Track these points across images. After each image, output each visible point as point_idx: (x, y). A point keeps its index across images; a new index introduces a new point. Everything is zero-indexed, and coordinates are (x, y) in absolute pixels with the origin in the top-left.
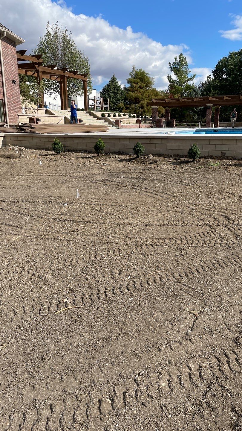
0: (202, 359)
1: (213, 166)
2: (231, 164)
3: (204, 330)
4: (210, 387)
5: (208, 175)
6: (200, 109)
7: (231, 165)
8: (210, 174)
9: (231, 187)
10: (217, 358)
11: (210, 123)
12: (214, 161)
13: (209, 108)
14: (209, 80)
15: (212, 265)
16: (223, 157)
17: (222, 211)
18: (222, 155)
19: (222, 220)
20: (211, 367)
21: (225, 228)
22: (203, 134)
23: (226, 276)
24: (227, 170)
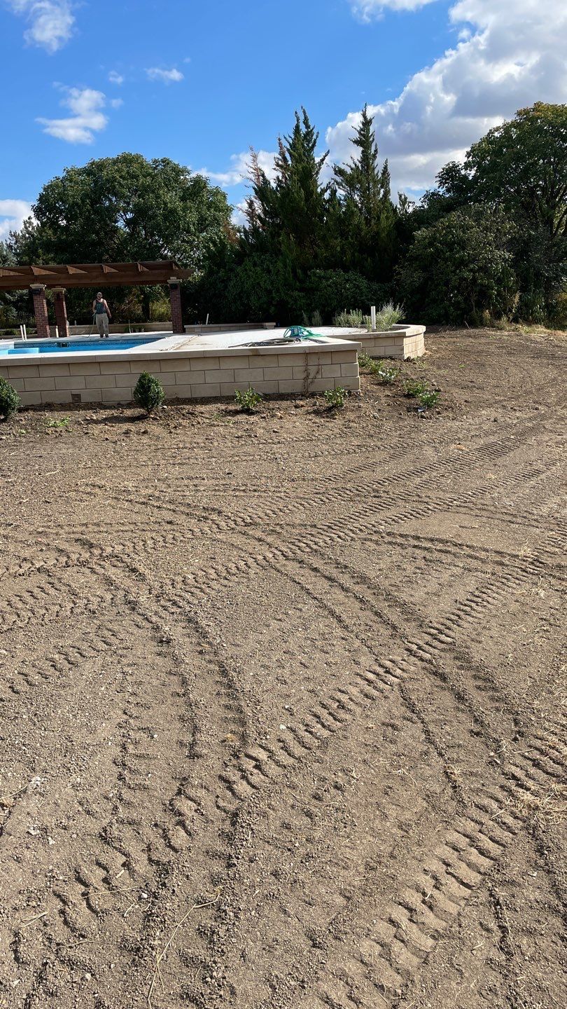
0: (21, 912)
1: (55, 426)
2: (95, 418)
3: (27, 836)
4: (41, 978)
5: (45, 450)
6: (21, 296)
7: (97, 422)
8: (48, 448)
9: (97, 470)
10: (59, 896)
11: (48, 327)
12: (56, 414)
13: (39, 292)
14: (30, 229)
15: (52, 666)
16: (75, 403)
17: (75, 530)
18: (73, 399)
19: (77, 552)
20: (45, 925)
21: (84, 569)
22: (35, 354)
23: (83, 684)
24: (87, 433)
